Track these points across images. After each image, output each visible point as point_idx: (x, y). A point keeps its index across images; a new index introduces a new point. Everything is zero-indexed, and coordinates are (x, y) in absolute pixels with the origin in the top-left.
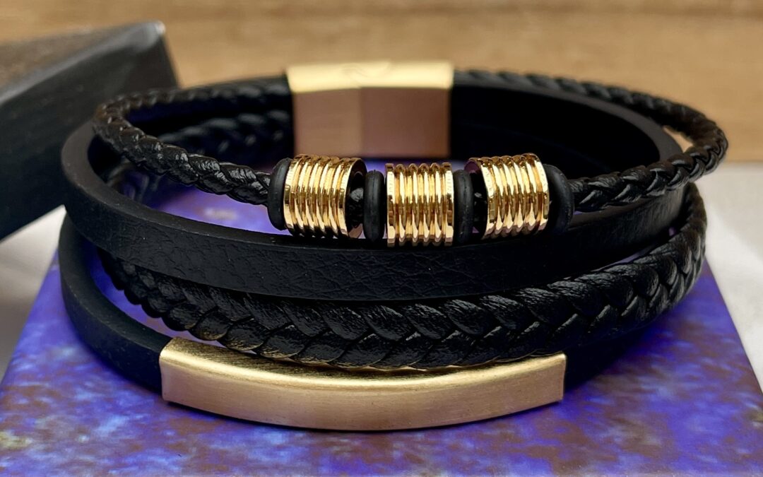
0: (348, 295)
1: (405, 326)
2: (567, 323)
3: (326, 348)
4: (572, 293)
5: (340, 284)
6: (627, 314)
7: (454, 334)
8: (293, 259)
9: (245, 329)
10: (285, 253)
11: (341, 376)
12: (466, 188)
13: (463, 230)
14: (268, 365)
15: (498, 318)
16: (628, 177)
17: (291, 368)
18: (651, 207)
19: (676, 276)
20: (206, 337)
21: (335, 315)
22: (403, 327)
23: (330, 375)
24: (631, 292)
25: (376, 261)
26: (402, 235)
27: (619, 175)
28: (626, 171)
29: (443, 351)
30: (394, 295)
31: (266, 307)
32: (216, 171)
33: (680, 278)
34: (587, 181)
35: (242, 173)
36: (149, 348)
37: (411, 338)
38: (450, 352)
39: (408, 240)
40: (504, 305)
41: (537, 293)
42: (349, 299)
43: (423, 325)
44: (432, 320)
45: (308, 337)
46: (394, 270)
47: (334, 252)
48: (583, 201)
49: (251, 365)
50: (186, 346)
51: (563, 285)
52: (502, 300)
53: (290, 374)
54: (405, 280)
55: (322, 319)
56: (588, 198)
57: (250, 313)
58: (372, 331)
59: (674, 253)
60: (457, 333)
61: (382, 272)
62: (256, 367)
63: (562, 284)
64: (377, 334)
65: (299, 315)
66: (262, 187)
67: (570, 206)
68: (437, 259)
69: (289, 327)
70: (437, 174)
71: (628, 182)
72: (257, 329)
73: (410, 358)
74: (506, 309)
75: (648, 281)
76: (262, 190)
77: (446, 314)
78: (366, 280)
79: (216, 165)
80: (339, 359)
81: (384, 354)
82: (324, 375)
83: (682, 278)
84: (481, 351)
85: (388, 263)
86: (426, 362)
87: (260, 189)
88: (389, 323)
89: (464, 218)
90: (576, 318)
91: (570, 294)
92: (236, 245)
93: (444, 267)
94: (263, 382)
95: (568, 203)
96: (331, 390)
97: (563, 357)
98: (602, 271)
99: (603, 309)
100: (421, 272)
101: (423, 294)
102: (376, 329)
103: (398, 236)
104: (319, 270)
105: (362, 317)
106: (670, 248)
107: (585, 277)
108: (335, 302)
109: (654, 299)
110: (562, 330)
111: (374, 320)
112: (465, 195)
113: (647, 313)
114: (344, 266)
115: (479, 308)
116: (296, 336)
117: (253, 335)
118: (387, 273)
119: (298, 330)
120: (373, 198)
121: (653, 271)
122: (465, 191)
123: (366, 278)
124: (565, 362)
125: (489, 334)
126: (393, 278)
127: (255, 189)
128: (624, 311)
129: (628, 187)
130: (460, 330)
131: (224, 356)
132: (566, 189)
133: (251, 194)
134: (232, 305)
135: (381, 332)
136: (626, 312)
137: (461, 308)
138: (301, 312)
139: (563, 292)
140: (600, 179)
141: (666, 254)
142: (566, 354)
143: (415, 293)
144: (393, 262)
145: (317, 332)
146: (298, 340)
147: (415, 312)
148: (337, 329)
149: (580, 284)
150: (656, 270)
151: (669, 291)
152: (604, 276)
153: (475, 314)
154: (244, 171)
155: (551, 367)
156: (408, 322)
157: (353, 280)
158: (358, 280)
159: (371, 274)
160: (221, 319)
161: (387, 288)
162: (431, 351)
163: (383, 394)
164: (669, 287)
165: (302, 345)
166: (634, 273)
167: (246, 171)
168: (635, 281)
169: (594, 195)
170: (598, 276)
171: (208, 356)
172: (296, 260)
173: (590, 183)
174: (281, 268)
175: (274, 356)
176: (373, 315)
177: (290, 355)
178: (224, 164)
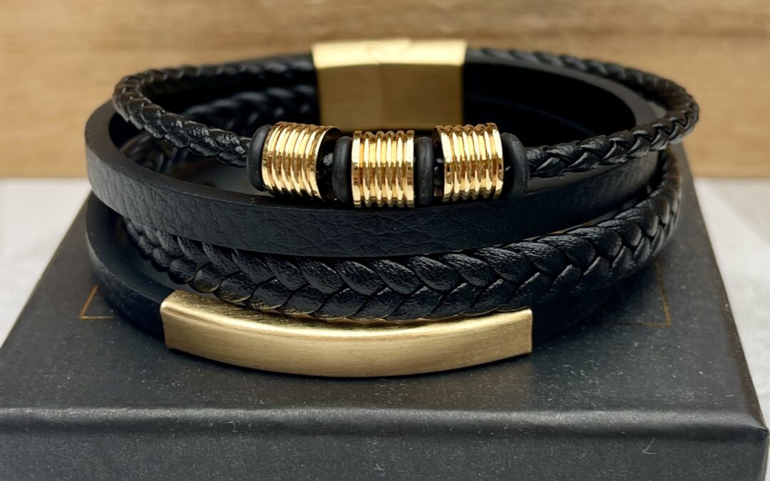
0: (321, 252)
1: (377, 281)
2: (530, 280)
3: (306, 301)
4: (534, 253)
5: (312, 241)
6: (590, 272)
7: (422, 290)
8: (270, 218)
9: (234, 282)
10: (263, 212)
11: (322, 327)
12: (427, 155)
13: (423, 193)
14: (257, 316)
15: (463, 275)
16: (586, 146)
17: (277, 319)
18: (613, 175)
19: (641, 239)
20: (202, 290)
21: (312, 271)
22: (374, 282)
23: (313, 326)
24: (593, 254)
25: (345, 221)
26: (367, 198)
27: (578, 144)
28: (586, 140)
29: (413, 306)
30: (362, 252)
31: (251, 263)
32: (204, 136)
33: (645, 241)
34: (545, 149)
35: (227, 138)
36: (153, 299)
37: (382, 293)
38: (419, 306)
39: (373, 201)
40: (468, 263)
41: (500, 253)
42: (322, 255)
43: (392, 280)
44: (401, 277)
45: (291, 291)
46: (363, 229)
47: (306, 211)
48: (540, 168)
49: (241, 316)
50: (185, 298)
51: (525, 246)
52: (466, 258)
53: (276, 325)
54: (372, 238)
55: (302, 274)
56: (545, 164)
57: (239, 268)
58: (347, 286)
59: (638, 217)
60: (425, 289)
61: (351, 231)
62: (246, 318)
63: (525, 244)
64: (351, 289)
65: (281, 270)
66: (244, 151)
67: (524, 172)
68: (401, 219)
69: (272, 282)
70: (400, 141)
71: (585, 150)
72: (245, 283)
73: (382, 311)
74: (470, 268)
75: (610, 243)
76: (244, 154)
77: (414, 271)
78: (337, 238)
79: (206, 131)
80: (319, 311)
81: (358, 308)
82: (307, 325)
83: (648, 242)
84: (448, 305)
85: (356, 222)
86: (397, 315)
87: (242, 153)
88: (361, 278)
89: (424, 181)
90: (539, 276)
91: (532, 254)
92: (219, 204)
93: (408, 227)
94: (251, 331)
95: (523, 169)
96: (312, 340)
97: (529, 312)
98: (565, 234)
99: (565, 268)
100: (387, 231)
101: (390, 251)
102: (350, 284)
103: (363, 198)
104: (294, 228)
105: (337, 273)
106: (635, 213)
107: (547, 239)
108: (310, 258)
109: (617, 260)
110: (525, 287)
111: (348, 275)
112: (425, 160)
113: (610, 273)
114: (315, 225)
115: (445, 266)
116: (280, 289)
117: (242, 289)
118: (355, 232)
119: (281, 284)
120: (340, 162)
121: (615, 233)
122: (425, 157)
123: (336, 236)
124: (531, 317)
125: (455, 290)
126: (360, 236)
127: (237, 152)
128: (585, 271)
129: (585, 155)
130: (427, 286)
131: (218, 308)
132: (521, 156)
133: (234, 157)
134: (222, 260)
135: (354, 287)
136: (588, 271)
137: (428, 266)
138: (282, 268)
139: (526, 252)
140: (558, 147)
141: (631, 218)
142: (532, 310)
143: (382, 250)
144: (360, 222)
145: (298, 286)
146: (281, 293)
147: (385, 269)
148: (315, 284)
149: (542, 245)
150: (619, 233)
151: (633, 253)
152: (566, 238)
153: (441, 271)
154: (229, 136)
155: (518, 322)
156: (380, 278)
157: (325, 238)
158: (329, 238)
159: (341, 233)
160: (214, 273)
161: (356, 246)
162: (401, 305)
163: (360, 343)
164: (633, 249)
165: (285, 298)
166: (596, 236)
167: (231, 136)
168: (596, 243)
169: (551, 162)
170: (560, 238)
171: (204, 308)
172: (272, 219)
173: (548, 151)
174: (259, 226)
175: (261, 308)
176: (346, 271)
177: (274, 307)
178: (213, 130)
